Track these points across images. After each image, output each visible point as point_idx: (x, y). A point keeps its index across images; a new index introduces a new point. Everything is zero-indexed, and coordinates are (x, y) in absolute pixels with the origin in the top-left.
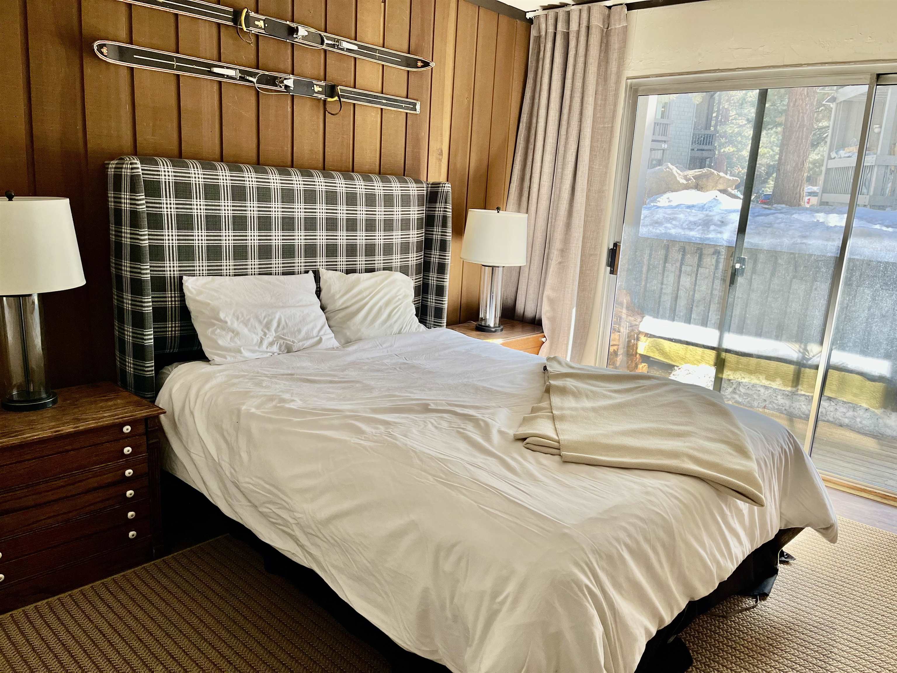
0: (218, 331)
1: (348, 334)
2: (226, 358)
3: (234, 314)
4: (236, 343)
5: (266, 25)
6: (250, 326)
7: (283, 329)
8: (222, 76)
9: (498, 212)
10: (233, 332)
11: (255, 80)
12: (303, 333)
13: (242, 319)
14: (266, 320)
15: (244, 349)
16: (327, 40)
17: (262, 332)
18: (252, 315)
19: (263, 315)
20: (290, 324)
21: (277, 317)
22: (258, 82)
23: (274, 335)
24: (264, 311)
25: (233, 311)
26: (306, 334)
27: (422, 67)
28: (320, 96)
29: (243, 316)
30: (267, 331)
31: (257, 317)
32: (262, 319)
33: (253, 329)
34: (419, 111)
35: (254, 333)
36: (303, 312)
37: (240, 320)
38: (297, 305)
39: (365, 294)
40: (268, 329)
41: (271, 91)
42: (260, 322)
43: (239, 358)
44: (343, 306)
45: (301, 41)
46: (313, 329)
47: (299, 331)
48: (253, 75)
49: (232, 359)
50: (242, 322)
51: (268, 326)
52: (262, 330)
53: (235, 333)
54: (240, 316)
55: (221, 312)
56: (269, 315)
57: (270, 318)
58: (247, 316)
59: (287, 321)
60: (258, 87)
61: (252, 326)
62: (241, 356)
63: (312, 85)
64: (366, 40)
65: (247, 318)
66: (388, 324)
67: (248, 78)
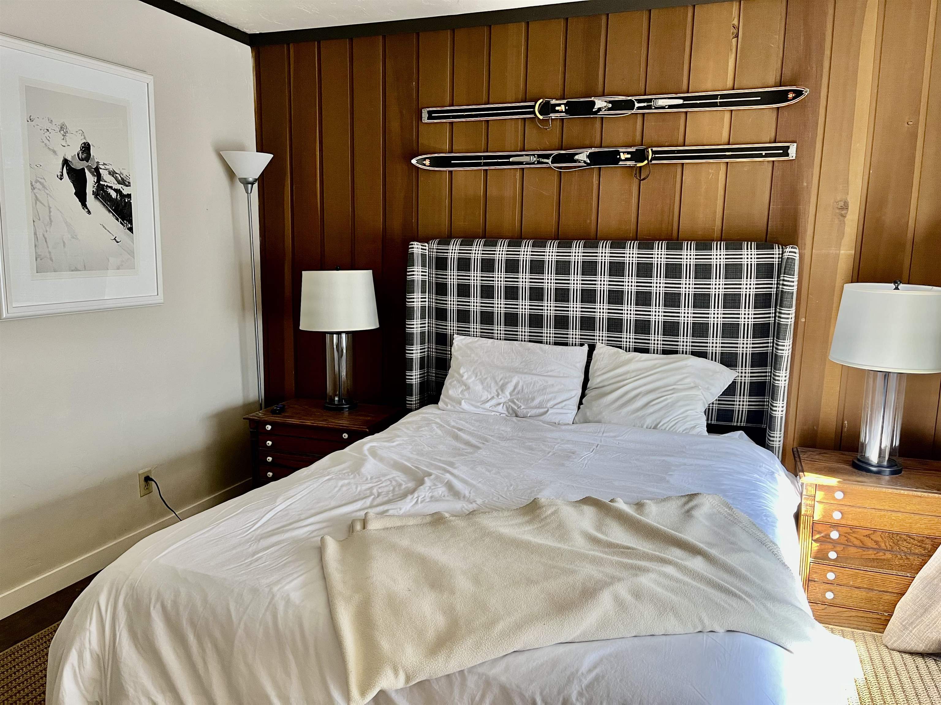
0: (455, 382)
1: (588, 414)
2: (447, 406)
3: (473, 371)
4: (464, 395)
5: (567, 108)
6: (485, 384)
7: (518, 393)
8: (521, 163)
9: (897, 288)
10: (465, 385)
11: (549, 161)
12: (536, 402)
13: (480, 377)
14: (502, 382)
15: (465, 402)
16: (638, 103)
17: (495, 392)
18: (489, 375)
19: (500, 377)
20: (525, 391)
21: (514, 381)
22: (552, 163)
23: (509, 397)
24: (501, 373)
25: (473, 368)
26: (539, 403)
27: (794, 98)
28: (629, 163)
29: (481, 374)
30: (500, 393)
31: (494, 378)
32: (498, 380)
33: (487, 388)
34: (794, 155)
35: (488, 391)
36: (547, 382)
37: (478, 378)
38: (545, 374)
39: (628, 376)
40: (502, 390)
41: (575, 167)
42: (496, 383)
43: (458, 408)
44: (600, 385)
45: (607, 112)
46: (549, 401)
47: (533, 399)
48: (547, 156)
49: (452, 408)
50: (480, 379)
51: (502, 388)
52: (497, 391)
53: (467, 387)
54: (479, 374)
55: (462, 368)
56: (506, 378)
57: (506, 380)
58: (484, 374)
59: (524, 387)
60: (554, 167)
61: (487, 385)
62: (460, 408)
63: (618, 153)
64: (703, 87)
65: (485, 377)
66: (640, 414)
67: (542, 160)
